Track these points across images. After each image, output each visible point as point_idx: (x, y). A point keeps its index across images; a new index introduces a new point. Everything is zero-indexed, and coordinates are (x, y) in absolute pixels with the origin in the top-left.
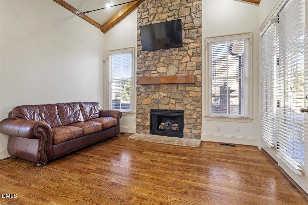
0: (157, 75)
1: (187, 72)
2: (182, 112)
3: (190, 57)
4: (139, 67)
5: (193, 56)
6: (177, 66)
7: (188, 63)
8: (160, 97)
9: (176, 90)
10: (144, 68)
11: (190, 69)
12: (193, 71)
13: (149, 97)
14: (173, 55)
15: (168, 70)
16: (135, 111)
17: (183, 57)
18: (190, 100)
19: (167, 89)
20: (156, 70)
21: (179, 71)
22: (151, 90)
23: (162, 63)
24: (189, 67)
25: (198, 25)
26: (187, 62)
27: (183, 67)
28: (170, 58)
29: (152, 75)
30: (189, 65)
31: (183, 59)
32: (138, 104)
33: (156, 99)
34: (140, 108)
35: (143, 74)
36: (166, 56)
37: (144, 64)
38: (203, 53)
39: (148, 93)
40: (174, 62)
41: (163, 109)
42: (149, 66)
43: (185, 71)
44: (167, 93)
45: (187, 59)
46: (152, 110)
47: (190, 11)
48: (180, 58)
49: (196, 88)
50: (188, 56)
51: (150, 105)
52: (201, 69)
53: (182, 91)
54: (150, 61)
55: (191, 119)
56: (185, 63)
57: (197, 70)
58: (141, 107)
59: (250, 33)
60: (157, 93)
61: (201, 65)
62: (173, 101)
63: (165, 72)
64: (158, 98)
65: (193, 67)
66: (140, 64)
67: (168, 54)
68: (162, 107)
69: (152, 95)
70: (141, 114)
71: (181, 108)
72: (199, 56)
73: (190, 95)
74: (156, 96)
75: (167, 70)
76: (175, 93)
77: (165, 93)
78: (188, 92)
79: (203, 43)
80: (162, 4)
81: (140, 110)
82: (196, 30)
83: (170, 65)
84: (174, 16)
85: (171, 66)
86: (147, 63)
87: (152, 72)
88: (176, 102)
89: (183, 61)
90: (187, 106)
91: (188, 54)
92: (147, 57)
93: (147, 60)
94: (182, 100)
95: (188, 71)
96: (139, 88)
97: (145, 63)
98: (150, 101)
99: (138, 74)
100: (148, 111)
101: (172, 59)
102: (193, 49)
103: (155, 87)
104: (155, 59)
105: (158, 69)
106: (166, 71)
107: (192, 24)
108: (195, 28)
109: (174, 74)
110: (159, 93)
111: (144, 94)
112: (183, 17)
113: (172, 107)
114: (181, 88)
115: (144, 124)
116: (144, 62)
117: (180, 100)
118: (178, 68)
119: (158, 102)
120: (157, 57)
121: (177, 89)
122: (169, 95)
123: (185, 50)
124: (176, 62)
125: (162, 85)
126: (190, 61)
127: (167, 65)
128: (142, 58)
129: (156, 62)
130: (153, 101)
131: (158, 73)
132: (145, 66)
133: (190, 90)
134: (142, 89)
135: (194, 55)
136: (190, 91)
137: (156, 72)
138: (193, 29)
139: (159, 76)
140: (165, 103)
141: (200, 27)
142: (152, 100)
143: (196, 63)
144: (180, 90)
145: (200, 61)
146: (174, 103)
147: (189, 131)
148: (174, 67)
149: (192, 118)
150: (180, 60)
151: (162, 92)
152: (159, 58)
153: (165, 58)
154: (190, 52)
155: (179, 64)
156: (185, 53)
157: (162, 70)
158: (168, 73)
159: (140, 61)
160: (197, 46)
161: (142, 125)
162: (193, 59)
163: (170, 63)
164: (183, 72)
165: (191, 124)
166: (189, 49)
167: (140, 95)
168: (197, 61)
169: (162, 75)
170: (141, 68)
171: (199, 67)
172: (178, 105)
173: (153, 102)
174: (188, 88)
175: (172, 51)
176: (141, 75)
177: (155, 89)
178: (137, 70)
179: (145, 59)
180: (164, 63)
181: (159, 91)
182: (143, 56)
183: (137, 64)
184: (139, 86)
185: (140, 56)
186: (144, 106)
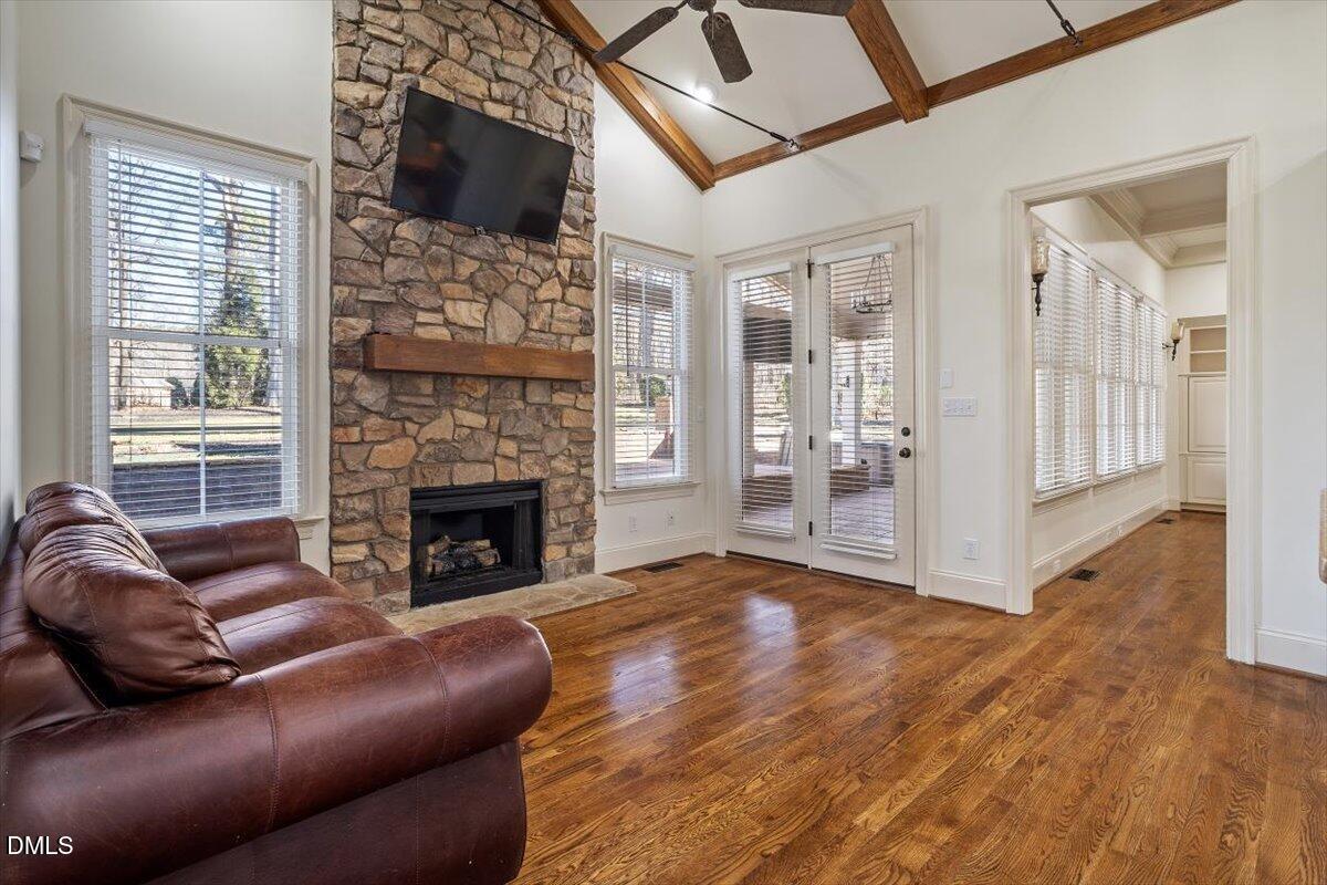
0: (443, 333)
1: (554, 338)
2: (536, 485)
3: (565, 286)
4: (353, 279)
5: (571, 284)
6: (523, 307)
7: (559, 306)
8: (458, 430)
9: (520, 405)
10: (378, 288)
11: (564, 327)
12: (573, 336)
13: (404, 433)
14: (506, 261)
15: (489, 318)
16: (323, 512)
17: (543, 280)
18: (565, 442)
19: (487, 398)
20: (441, 310)
21: (528, 328)
22: (421, 401)
23: (463, 282)
24: (559, 320)
25: (586, 183)
26: (553, 301)
27: (542, 315)
28: (495, 269)
29: (420, 331)
30: (562, 315)
31: (540, 286)
32: (339, 469)
33: (443, 441)
34: (356, 491)
35: (373, 316)
36: (482, 261)
37: (377, 269)
38: (597, 281)
39: (406, 411)
40: (511, 290)
41: (473, 481)
42: (404, 283)
43: (550, 332)
44: (486, 413)
45: (556, 289)
46: (417, 495)
47: (566, 121)
48: (532, 280)
49: (581, 397)
50: (556, 279)
51: (411, 470)
52: (591, 333)
53: (539, 407)
54: (411, 263)
55: (568, 506)
56: (549, 304)
57: (583, 334)
58: (364, 486)
59: (692, 257)
60: (446, 414)
61: (593, 319)
62: (509, 448)
63: (477, 325)
64: (449, 437)
65: (571, 321)
66: (355, 265)
67: (489, 250)
68: (466, 475)
69: (422, 425)
70: (366, 517)
71: (530, 471)
72: (588, 288)
73: (565, 424)
74: (441, 428)
75: (485, 319)
76: (516, 413)
77: (479, 412)
78: (557, 411)
79: (596, 242)
80: (465, 27)
81: (356, 499)
82: (581, 196)
83: (496, 302)
84: (511, 108)
85: (500, 307)
86: (392, 266)
87: (422, 317)
88: (520, 451)
89: (543, 294)
90: (555, 463)
91: (559, 274)
92: (394, 237)
93: (396, 256)
94: (541, 442)
95: (559, 335)
96: (351, 387)
97: (382, 265)
98: (414, 449)
99: (340, 310)
100: (400, 498)
101: (506, 280)
102: (571, 257)
103: (435, 389)
104: (436, 261)
105: (449, 306)
106: (481, 318)
108: (579, 190)
109: (513, 340)
110: (453, 415)
111: (380, 420)
112: (542, 126)
113: (508, 472)
114: (537, 394)
115: (380, 568)
116: (379, 260)
117: (534, 440)
118: (526, 317)
119: (448, 454)
120: (444, 250)
121: (523, 397)
122: (495, 421)
123: (549, 257)
124: (517, 293)
125: (467, 378)
126: (563, 300)
127: (487, 296)
128: (369, 237)
129: (438, 273)
130: (429, 449)
131: (447, 323)
132: (384, 281)
133: (563, 402)
134: (370, 394)
135: (575, 281)
136: (565, 406)
137: (438, 318)
139: (452, 335)
140: (481, 458)
141: (590, 190)
142: (420, 446)
143: (579, 310)
144: (534, 404)
145: (590, 306)
146: (515, 454)
147: (562, 551)
148: (512, 311)
149: (571, 504)
150: (531, 287)
151: (467, 408)
152: (453, 262)
153: (477, 264)
154: (564, 266)
155: (529, 303)
156: (549, 266)
157: (466, 313)
158: (489, 330)
159: (357, 248)
160: (585, 252)
161: (375, 576)
162: (571, 293)
163: (499, 292)
164: (543, 336)
165: (568, 524)
166: (560, 255)
167: (356, 423)
168: (582, 304)
169: (468, 337)
171: (586, 328)
172: (527, 460)
173: (429, 455)
174: (560, 399)
175: (504, 246)
176: (360, 326)
177: (436, 393)
178: (337, 289)
179: (381, 247)
180: (476, 288)
181: (453, 406)
182: (374, 226)
183: (334, 258)
184: (348, 375)
185: (357, 223)
186: (382, 478)
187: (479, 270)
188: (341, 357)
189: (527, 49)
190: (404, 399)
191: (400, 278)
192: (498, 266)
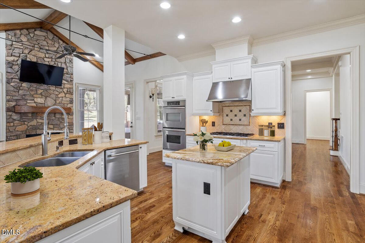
0: (34, 105)
1: (63, 104)
3: (65, 94)
4: (11, 95)
5: (67, 93)
6: (55, 99)
7: (64, 98)
8: (38, 123)
9: (54, 118)
10: (17, 96)
11: (65, 102)
12: (68, 104)
13: (24, 124)
14: (50, 90)
15: (46, 101)
17: (60, 93)
20: (33, 100)
21: (56, 103)
22: (28, 118)
23: (39, 94)
24: (64, 101)
25: (71, 73)
26: (62, 97)
27: (59, 100)
28: (47, 91)
29: (28, 104)
30: (65, 100)
32: (8, 132)
33: (34, 125)
34: (12, 135)
35: (16, 102)
36: (44, 90)
37: (17, 93)
38: (74, 92)
39: (24, 120)
40: (51, 95)
42: (24, 95)
43: (61, 103)
45: (63, 95)
47: (65, 61)
48: (57, 93)
49: (70, 116)
50: (63, 93)
51: (26, 132)
52: (73, 103)
53: (59, 118)
54: (26, 91)
56: (61, 98)
57: (70, 103)
58: (14, 134)
59: (100, 86)
61: (73, 100)
62: (51, 126)
63: (43, 103)
64: (36, 125)
65: (67, 101)
66: (12, 92)
67: (46, 88)
68: (40, 132)
69: (29, 122)
72: (72, 94)
74: (33, 123)
76: (53, 120)
79: (74, 85)
80: (39, 44)
81: (12, 137)
82: (69, 76)
83: (47, 98)
84: (51, 59)
85: (48, 99)
86: (21, 92)
87: (28, 101)
88: (54, 127)
89: (59, 96)
91: (64, 92)
92: (21, 86)
93: (22, 90)
94: (59, 125)
95: (64, 104)
96: (11, 115)
97: (18, 92)
99: (8, 101)
101: (50, 93)
102: (67, 88)
103: (32, 115)
104: (32, 90)
105: (35, 99)
106: (44, 101)
107: (67, 70)
108: (69, 74)
109: (52, 105)
110: (36, 120)
111: (18, 122)
112: (59, 62)
114: (58, 116)
116: (18, 91)
117: (57, 125)
118: (55, 100)
119: (35, 128)
120: (34, 88)
121: (55, 116)
123: (61, 88)
124: (53, 96)
125: (40, 113)
126: (65, 97)
127: (45, 97)
128: (15, 87)
129: (32, 93)
130: (30, 127)
131: (35, 102)
132: (19, 95)
134: (15, 117)
135: (68, 93)
137: (33, 101)
138: (67, 74)
139: (37, 105)
141: (72, 74)
142: (28, 127)
143: (69, 99)
144: (57, 118)
145: (72, 98)
146: (52, 128)
148: (52, 100)
150: (57, 95)
151: (40, 119)
152: (36, 90)
153: (43, 91)
154: (65, 90)
155: (56, 98)
156: (61, 90)
157: (40, 100)
158: (46, 104)
159: (12, 89)
160: (71, 87)
162: (67, 95)
163: (48, 96)
164: (60, 104)
166: (64, 88)
167: (12, 122)
168: (70, 97)
169: (41, 105)
170: (13, 96)
172: (55, 129)
173: (30, 128)
175: (49, 87)
176: (13, 104)
177: (32, 116)
178: (7, 97)
179: (18, 88)
180: (42, 95)
181: (36, 119)
182: (16, 85)
183: (7, 91)
184: (10, 113)
185: (12, 84)
186: (19, 133)
187: (43, 92)
188: (8, 110)
189: (55, 47)
190: (24, 117)
191: (23, 94)
192: (48, 91)
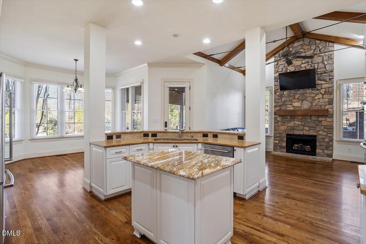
0: (293, 108)
1: (319, 106)
2: (315, 136)
3: (323, 95)
4: (277, 102)
5: (325, 94)
7: (321, 99)
8: (295, 125)
9: (310, 120)
10: (280, 103)
11: (322, 104)
12: (326, 106)
13: (285, 125)
14: (307, 93)
15: (302, 104)
16: (273, 135)
18: (323, 128)
19: (301, 119)
20: (292, 104)
21: (312, 105)
22: (288, 120)
23: (297, 99)
24: (321, 102)
25: (331, 70)
26: (319, 99)
27: (316, 102)
29: (287, 108)
31: (315, 96)
32: (275, 130)
33: (292, 126)
35: (280, 107)
36: (300, 94)
37: (280, 100)
38: (335, 92)
40: (307, 98)
41: (298, 134)
42: (285, 101)
44: (301, 122)
45: (321, 96)
46: (287, 135)
47: (323, 59)
48: (313, 95)
49: (328, 118)
50: (320, 94)
51: (286, 131)
52: (332, 104)
53: (315, 121)
54: (286, 98)
55: (323, 142)
56: (318, 100)
57: (329, 104)
58: (278, 132)
60: (292, 122)
61: (333, 101)
62: (307, 128)
63: (299, 106)
64: (293, 126)
65: (325, 102)
66: (277, 100)
67: (302, 92)
68: (296, 132)
69: (288, 123)
70: (278, 137)
71: (314, 134)
72: (330, 94)
73: (322, 124)
74: (292, 124)
75: (301, 105)
76: (308, 122)
77: (300, 122)
78: (321, 122)
79: (335, 83)
81: (277, 134)
82: (328, 74)
83: (303, 101)
84: (307, 63)
85: (305, 102)
86: (283, 99)
87: (288, 106)
88: (309, 129)
89: (316, 98)
90: (319, 132)
91: (321, 93)
92: (283, 94)
93: (284, 97)
94: (315, 128)
95: (321, 106)
96: (276, 118)
98: (286, 127)
99: (275, 107)
100: (284, 135)
102: (325, 88)
104: (291, 96)
105: (293, 104)
107: (325, 69)
109: (308, 108)
110: (294, 122)
111: (281, 123)
112: (316, 64)
113: (306, 133)
114: (314, 118)
115: (280, 145)
116: (281, 98)
117: (313, 127)
118: (312, 103)
119: (293, 129)
120: (293, 94)
121: (311, 119)
122: (303, 123)
123: (318, 90)
124: (309, 99)
125: (297, 116)
126: (323, 98)
127: (302, 100)
129: (291, 98)
131: (293, 106)
132: (282, 101)
133: (323, 120)
134: (279, 119)
136: (323, 121)
137: (291, 106)
138: (325, 73)
139: (294, 109)
140: (300, 129)
141: (332, 71)
142: (288, 127)
143: (328, 99)
144: (313, 120)
145: (332, 98)
147: (321, 151)
148: (307, 102)
149: (324, 141)
150: (313, 97)
151: (297, 121)
152: (294, 96)
153: (300, 95)
154: (323, 91)
155: (312, 100)
156: (318, 92)
157: (297, 104)
158: (302, 107)
159: (277, 97)
160: (329, 86)
161: (279, 146)
162: (325, 96)
163: (304, 99)
164: (316, 106)
165: (324, 146)
166: (321, 89)
167: (277, 123)
169: (297, 108)
170: (278, 103)
171: (331, 102)
172: (311, 131)
173: (289, 128)
174: (320, 119)
175: (306, 90)
176: (278, 108)
177: (291, 118)
178: (275, 104)
179: (281, 96)
180: (299, 99)
181: (294, 121)
182: (279, 94)
183: (275, 99)
184: (276, 116)
185: (277, 94)
186: (281, 131)
188: (275, 114)
189: (312, 49)
190: (284, 119)
191: (284, 100)
192: (304, 95)
